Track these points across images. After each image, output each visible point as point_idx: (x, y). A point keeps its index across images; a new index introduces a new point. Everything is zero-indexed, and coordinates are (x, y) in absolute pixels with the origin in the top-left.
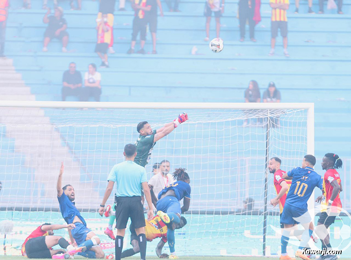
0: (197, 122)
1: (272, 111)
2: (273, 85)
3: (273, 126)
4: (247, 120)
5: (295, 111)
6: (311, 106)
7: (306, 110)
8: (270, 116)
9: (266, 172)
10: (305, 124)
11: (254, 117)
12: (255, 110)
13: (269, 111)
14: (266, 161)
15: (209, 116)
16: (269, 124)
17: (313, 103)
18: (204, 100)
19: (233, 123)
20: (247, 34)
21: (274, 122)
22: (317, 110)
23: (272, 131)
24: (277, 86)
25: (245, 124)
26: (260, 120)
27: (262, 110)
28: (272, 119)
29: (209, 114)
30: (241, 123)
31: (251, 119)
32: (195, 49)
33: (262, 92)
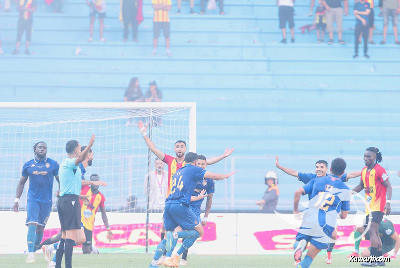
0: (81, 121)
1: (155, 110)
2: (154, 84)
3: (156, 125)
4: (131, 119)
5: (178, 110)
6: (193, 105)
7: (188, 109)
8: (153, 115)
9: (148, 171)
10: (187, 123)
11: (137, 116)
12: (138, 109)
13: (152, 110)
14: (149, 159)
15: (93, 115)
16: (151, 123)
17: (195, 103)
18: (88, 100)
19: (117, 122)
20: (131, 35)
21: (157, 121)
22: (198, 109)
23: (155, 130)
24: (159, 86)
25: (128, 123)
26: (144, 119)
27: (144, 109)
28: (154, 118)
29: (93, 113)
30: (124, 122)
31: (135, 118)
32: (78, 50)
33: (144, 91)
